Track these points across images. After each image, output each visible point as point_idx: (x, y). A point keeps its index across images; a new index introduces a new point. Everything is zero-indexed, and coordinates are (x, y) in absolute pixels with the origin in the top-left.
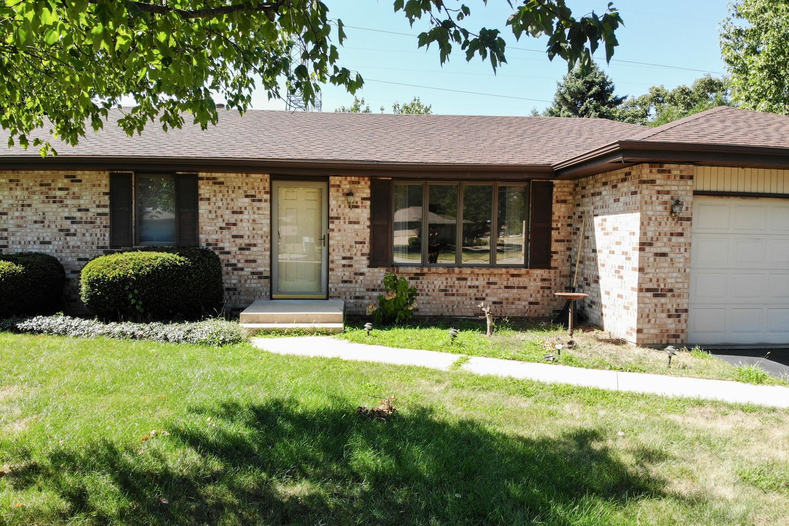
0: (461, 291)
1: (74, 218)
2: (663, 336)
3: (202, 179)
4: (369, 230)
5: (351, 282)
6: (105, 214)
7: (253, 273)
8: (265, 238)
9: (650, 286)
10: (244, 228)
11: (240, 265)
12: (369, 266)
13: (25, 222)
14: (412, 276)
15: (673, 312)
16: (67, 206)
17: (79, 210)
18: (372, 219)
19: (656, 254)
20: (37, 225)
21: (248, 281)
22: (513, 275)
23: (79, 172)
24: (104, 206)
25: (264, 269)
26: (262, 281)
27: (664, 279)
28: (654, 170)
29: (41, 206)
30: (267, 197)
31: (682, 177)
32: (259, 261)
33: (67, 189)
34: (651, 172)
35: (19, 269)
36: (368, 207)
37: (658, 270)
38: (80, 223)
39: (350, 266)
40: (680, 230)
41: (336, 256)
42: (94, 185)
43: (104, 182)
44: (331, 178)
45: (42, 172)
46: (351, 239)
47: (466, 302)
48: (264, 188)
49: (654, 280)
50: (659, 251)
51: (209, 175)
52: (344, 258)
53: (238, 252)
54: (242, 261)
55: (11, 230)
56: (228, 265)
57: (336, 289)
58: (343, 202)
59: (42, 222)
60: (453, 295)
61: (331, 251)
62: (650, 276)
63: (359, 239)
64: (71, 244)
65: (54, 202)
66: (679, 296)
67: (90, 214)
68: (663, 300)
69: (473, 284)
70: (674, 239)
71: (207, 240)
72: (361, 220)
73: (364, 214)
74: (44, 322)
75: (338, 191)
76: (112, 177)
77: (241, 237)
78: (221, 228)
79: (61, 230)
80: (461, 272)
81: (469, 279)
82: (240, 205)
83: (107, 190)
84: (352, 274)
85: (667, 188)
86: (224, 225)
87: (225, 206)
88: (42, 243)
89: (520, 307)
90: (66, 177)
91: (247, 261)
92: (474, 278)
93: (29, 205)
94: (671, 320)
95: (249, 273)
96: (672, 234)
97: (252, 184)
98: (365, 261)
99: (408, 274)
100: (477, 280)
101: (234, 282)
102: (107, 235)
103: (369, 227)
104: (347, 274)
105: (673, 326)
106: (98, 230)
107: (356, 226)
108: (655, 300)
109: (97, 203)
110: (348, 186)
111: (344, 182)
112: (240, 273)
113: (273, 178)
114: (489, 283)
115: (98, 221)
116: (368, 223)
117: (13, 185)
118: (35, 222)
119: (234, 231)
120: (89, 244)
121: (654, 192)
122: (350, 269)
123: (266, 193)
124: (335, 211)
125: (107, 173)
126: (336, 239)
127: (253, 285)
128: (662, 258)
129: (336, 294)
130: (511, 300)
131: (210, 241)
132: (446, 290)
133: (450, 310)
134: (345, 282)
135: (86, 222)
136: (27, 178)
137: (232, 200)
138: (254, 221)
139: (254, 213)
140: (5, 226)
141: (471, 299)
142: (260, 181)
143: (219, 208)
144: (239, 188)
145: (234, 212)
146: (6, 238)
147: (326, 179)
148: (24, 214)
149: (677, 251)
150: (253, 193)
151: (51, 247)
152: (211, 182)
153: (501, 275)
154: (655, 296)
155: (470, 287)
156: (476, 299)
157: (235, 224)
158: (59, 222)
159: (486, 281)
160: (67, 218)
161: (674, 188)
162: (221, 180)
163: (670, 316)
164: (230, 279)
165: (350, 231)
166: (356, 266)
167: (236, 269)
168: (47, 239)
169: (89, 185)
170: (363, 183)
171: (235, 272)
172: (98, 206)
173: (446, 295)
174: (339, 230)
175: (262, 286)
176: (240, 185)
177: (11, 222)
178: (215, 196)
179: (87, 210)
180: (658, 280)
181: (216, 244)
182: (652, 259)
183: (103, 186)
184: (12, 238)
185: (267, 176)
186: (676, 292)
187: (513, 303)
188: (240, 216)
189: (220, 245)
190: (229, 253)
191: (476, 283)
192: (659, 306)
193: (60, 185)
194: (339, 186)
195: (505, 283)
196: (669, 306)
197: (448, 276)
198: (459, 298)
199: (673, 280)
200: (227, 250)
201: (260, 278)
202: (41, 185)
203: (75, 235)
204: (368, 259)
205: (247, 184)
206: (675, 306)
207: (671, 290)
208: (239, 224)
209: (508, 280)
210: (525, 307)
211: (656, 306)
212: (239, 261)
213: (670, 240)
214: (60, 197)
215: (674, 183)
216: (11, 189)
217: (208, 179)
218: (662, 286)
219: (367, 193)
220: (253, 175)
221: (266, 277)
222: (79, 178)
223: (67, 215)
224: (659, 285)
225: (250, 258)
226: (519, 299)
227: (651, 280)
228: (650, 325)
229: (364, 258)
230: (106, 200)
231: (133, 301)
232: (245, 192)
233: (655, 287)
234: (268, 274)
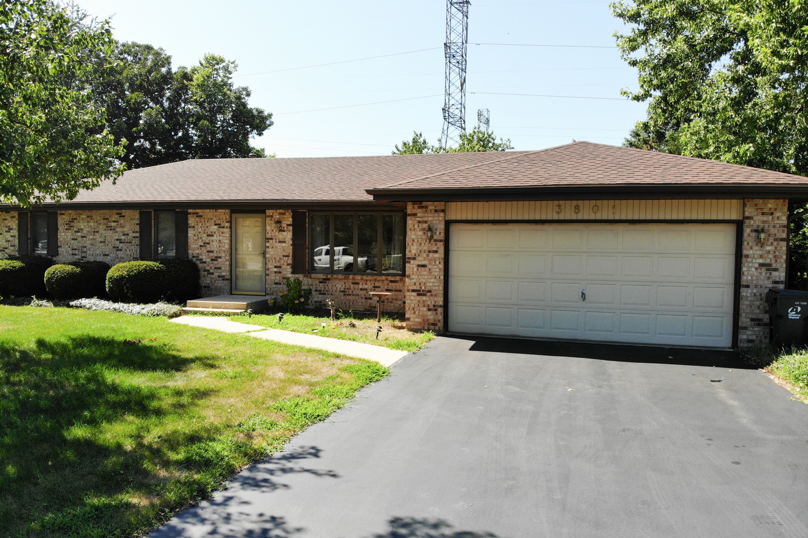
0: (355, 292)
1: (121, 240)
2: (425, 324)
3: (190, 214)
4: (291, 247)
5: (280, 284)
6: (137, 237)
7: (219, 276)
8: (226, 253)
9: (415, 288)
10: (214, 246)
11: (211, 271)
12: (292, 273)
13: (96, 242)
14: (321, 280)
15: (431, 307)
16: (117, 232)
17: (124, 235)
18: (293, 239)
19: (419, 266)
20: (102, 244)
21: (216, 282)
22: (391, 281)
23: (124, 211)
24: (137, 232)
25: (226, 273)
26: (225, 282)
27: (425, 283)
28: (416, 206)
29: (104, 232)
30: (228, 225)
31: (436, 211)
32: (223, 268)
33: (117, 222)
34: (413, 208)
35: (78, 270)
36: (291, 231)
37: (420, 277)
38: (124, 243)
39: (280, 272)
40: (435, 249)
41: (270, 266)
42: (131, 219)
43: (137, 217)
44: (267, 211)
45: (104, 211)
46: (280, 253)
47: (358, 301)
48: (226, 219)
49: (418, 284)
50: (420, 263)
51: (194, 211)
52: (276, 267)
53: (211, 262)
54: (213, 268)
55: (88, 247)
56: (204, 271)
57: (270, 289)
58: (275, 227)
59: (104, 242)
60: (350, 295)
61: (267, 262)
62: (415, 281)
63: (285, 254)
64: (119, 256)
65: (111, 230)
66: (436, 295)
67: (129, 237)
68: (424, 298)
69: (363, 287)
70: (431, 255)
71: (193, 254)
72: (286, 240)
73: (288, 235)
74: (84, 301)
75: (271, 220)
76: (141, 214)
77: (212, 252)
78: (201, 246)
79: (114, 247)
80: (353, 278)
81: (361, 283)
82: (211, 230)
83: (138, 222)
84: (281, 278)
85: (425, 219)
86: (202, 244)
87: (203, 231)
88: (104, 255)
89: (397, 305)
90: (117, 214)
91: (216, 268)
92: (364, 283)
93: (98, 232)
94: (430, 313)
95: (217, 276)
96: (429, 252)
97: (219, 216)
98: (289, 269)
99: (319, 279)
100: (366, 284)
101: (208, 282)
102: (138, 250)
103: (291, 245)
104: (278, 278)
105: (432, 317)
106: (133, 247)
107: (284, 245)
108: (419, 298)
109: (133, 230)
110: (278, 217)
111: (275, 214)
112: (212, 276)
113: (232, 212)
114: (374, 287)
115: (134, 241)
116: (291, 242)
117: (89, 219)
118: (101, 242)
119: (208, 248)
120: (129, 256)
121: (416, 222)
122: (279, 275)
123: (227, 222)
124: (270, 234)
125: (138, 211)
126: (270, 253)
127: (219, 285)
128: (423, 268)
129: (271, 292)
130: (390, 300)
131: (195, 255)
132: (344, 292)
133: (348, 306)
134: (276, 284)
135: (127, 242)
136: (97, 215)
137: (207, 227)
138: (220, 241)
139: (220, 236)
140: (85, 245)
141: (362, 298)
142: (223, 214)
143: (200, 232)
144: (211, 219)
145: (208, 236)
146: (86, 252)
147: (264, 212)
148: (95, 237)
149: (433, 264)
150: (219, 223)
151: (109, 258)
152: (195, 216)
153: (383, 281)
154: (419, 295)
155: (361, 289)
156: (366, 298)
157: (209, 244)
158: (113, 243)
159: (373, 285)
160: (117, 240)
161: (430, 219)
162: (201, 214)
163: (429, 310)
164: (206, 280)
165: (279, 247)
166: (284, 272)
167: (209, 274)
168: (107, 253)
169: (129, 219)
170: (287, 214)
171: (209, 275)
172: (134, 232)
173: (344, 295)
174: (273, 247)
175: (224, 285)
176: (211, 217)
177: (88, 242)
178: (197, 225)
179: (128, 235)
180: (420, 284)
181: (198, 257)
182: (415, 269)
183: (136, 219)
184: (88, 252)
185: (228, 211)
186: (434, 293)
187: (391, 302)
188: (212, 238)
189: (200, 257)
190: (205, 262)
191: (366, 287)
192: (421, 302)
193: (114, 219)
194: (272, 216)
195: (386, 287)
196: (429, 303)
197: (346, 281)
198: (354, 297)
199: (431, 284)
200: (204, 260)
201: (223, 280)
202: (104, 219)
203: (121, 250)
204: (292, 267)
205: (216, 216)
206: (433, 303)
207: (430, 291)
208: (211, 243)
209: (388, 285)
210: (400, 305)
211: (419, 302)
212: (211, 268)
213: (428, 256)
214: (114, 227)
215: (430, 215)
216: (88, 222)
217: (193, 213)
218: (423, 288)
219: (290, 221)
220: (219, 210)
221: (227, 279)
222: (123, 214)
223: (117, 238)
224: (421, 288)
225: (217, 266)
226: (396, 300)
227: (415, 284)
228: (415, 316)
229: (289, 267)
230: (137, 228)
231: (125, 291)
232: (215, 222)
233: (418, 288)
234: (229, 277)
